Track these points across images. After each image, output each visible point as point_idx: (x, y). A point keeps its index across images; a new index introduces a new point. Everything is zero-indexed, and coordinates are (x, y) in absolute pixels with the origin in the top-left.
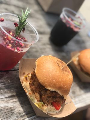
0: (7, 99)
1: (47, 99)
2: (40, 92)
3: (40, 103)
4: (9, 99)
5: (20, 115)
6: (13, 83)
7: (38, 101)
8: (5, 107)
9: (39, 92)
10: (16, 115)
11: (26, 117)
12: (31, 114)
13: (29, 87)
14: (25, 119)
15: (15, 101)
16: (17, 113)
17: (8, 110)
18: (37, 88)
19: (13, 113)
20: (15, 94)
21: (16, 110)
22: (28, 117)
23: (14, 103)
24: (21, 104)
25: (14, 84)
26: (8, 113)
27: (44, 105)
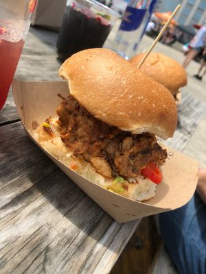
0: (10, 210)
1: (129, 165)
2: (104, 153)
3: (115, 181)
4: (15, 208)
5: (73, 246)
6: (13, 157)
7: (107, 178)
8: (9, 243)
9: (102, 150)
10: (59, 255)
11: (92, 241)
12: (102, 225)
13: (64, 149)
14: (92, 251)
15: (40, 207)
16: (58, 244)
17: (25, 252)
18: (92, 143)
19: (47, 249)
20: (29, 185)
21: (54, 234)
22: (99, 240)
23: (38, 214)
24: (60, 206)
25: (16, 158)
26: (30, 259)
27: (127, 183)
